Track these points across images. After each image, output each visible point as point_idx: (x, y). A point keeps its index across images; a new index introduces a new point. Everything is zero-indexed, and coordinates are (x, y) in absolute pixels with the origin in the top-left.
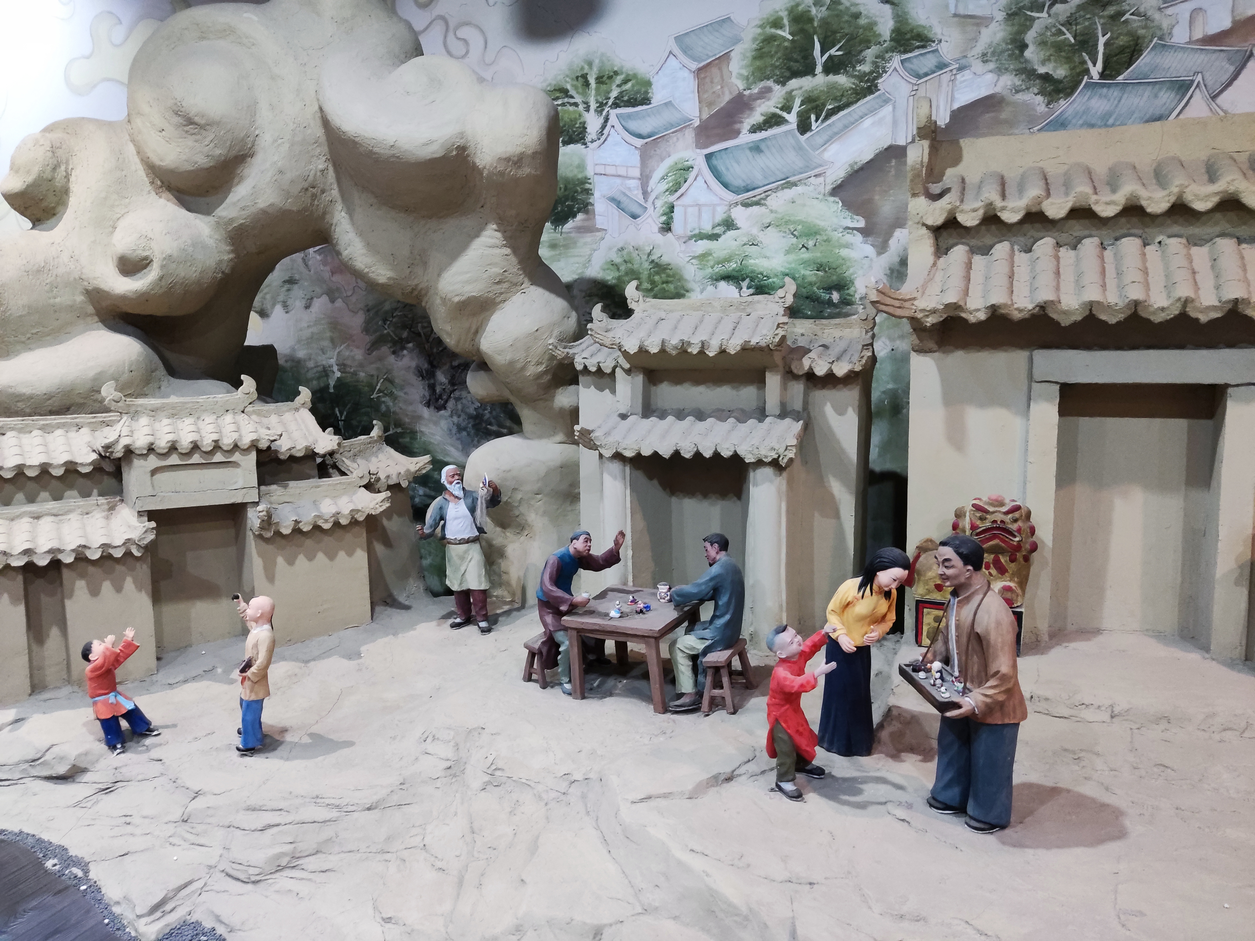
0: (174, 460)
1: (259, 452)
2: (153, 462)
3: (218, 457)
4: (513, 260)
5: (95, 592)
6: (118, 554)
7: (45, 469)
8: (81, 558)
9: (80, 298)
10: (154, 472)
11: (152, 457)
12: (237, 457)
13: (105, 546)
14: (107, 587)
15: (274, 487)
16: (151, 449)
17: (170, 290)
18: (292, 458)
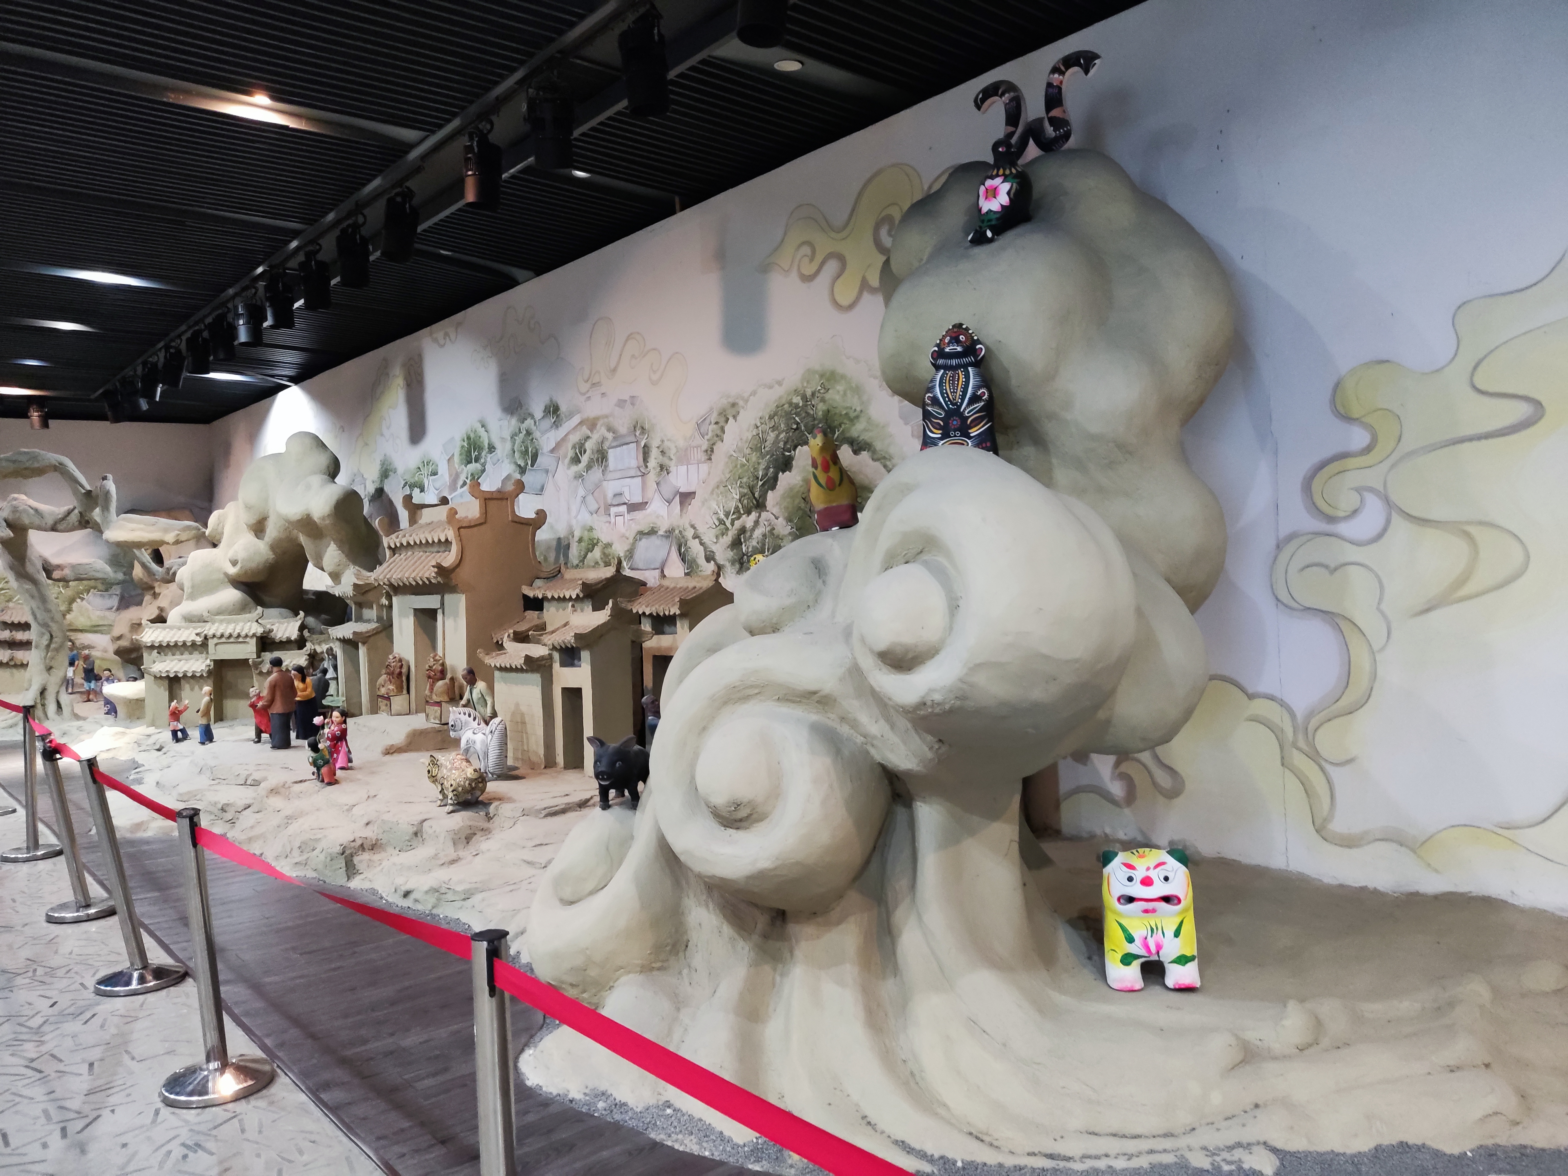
0: (223, 640)
1: (257, 637)
2: (215, 640)
3: (241, 640)
4: (343, 556)
5: (192, 689)
6: (198, 675)
7: (184, 643)
8: (185, 676)
9: (222, 576)
10: (216, 645)
11: (215, 639)
12: (248, 640)
13: (194, 672)
14: (197, 688)
15: (267, 653)
16: (214, 636)
17: (246, 573)
18: (281, 642)
